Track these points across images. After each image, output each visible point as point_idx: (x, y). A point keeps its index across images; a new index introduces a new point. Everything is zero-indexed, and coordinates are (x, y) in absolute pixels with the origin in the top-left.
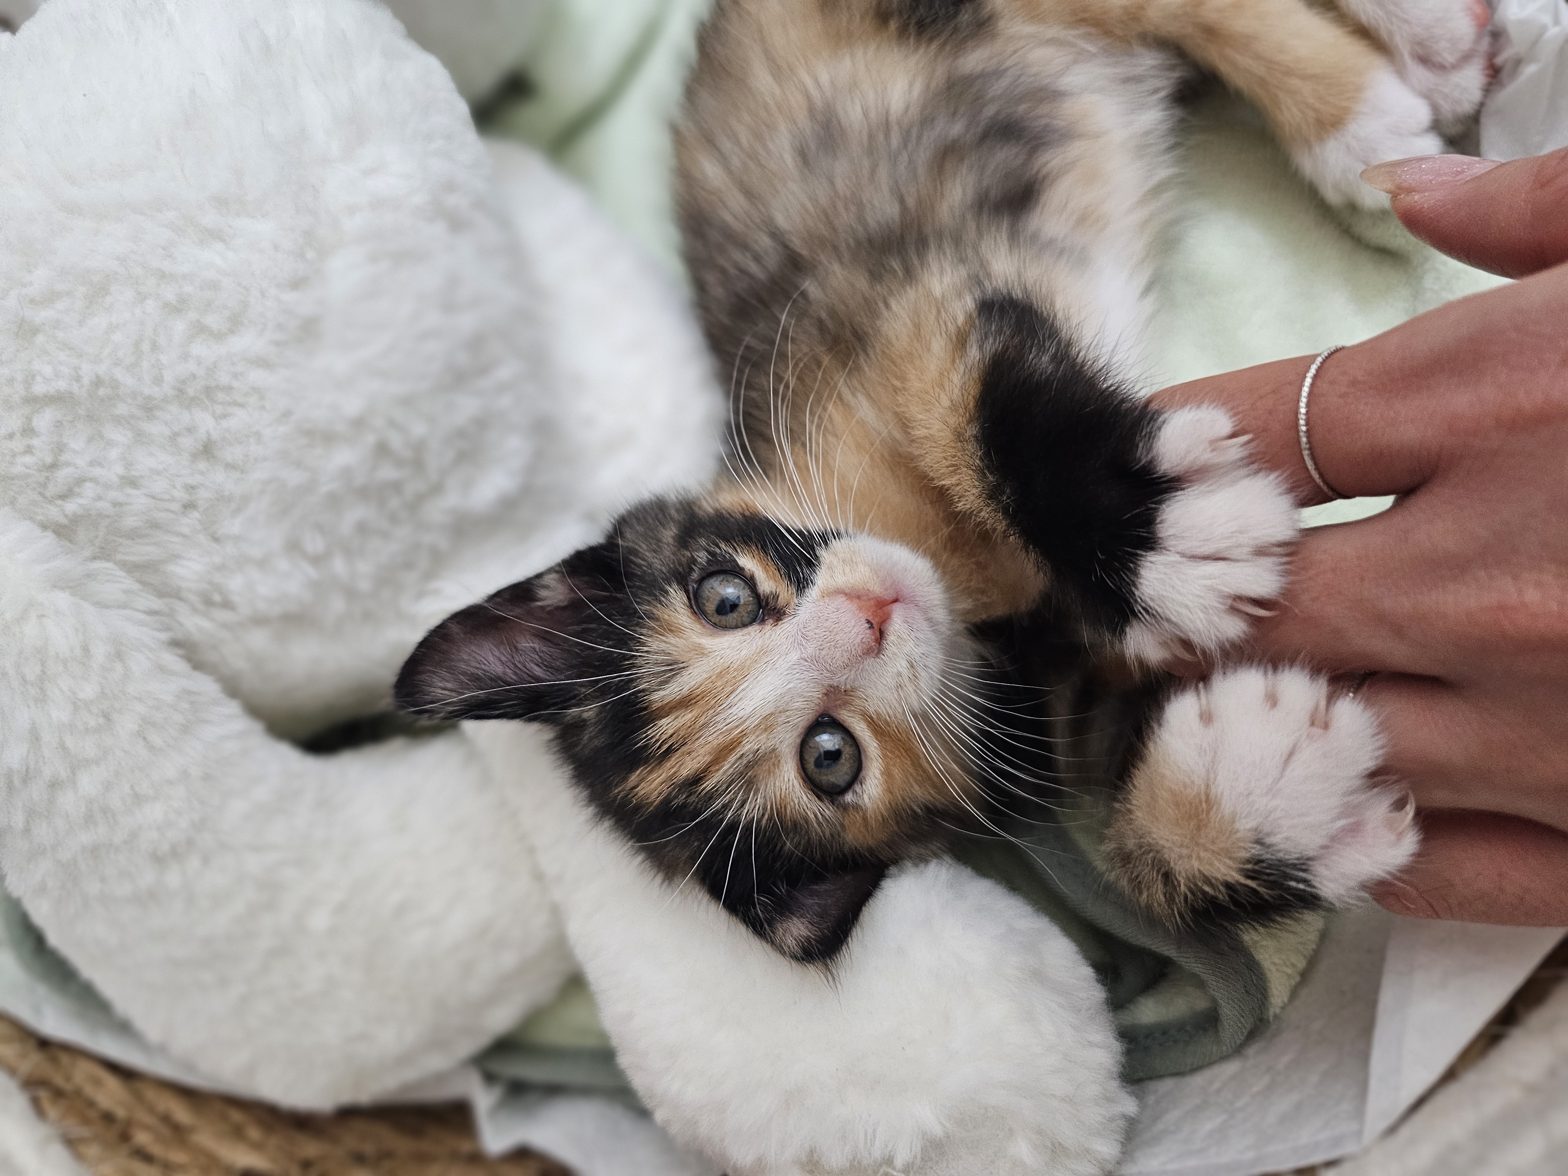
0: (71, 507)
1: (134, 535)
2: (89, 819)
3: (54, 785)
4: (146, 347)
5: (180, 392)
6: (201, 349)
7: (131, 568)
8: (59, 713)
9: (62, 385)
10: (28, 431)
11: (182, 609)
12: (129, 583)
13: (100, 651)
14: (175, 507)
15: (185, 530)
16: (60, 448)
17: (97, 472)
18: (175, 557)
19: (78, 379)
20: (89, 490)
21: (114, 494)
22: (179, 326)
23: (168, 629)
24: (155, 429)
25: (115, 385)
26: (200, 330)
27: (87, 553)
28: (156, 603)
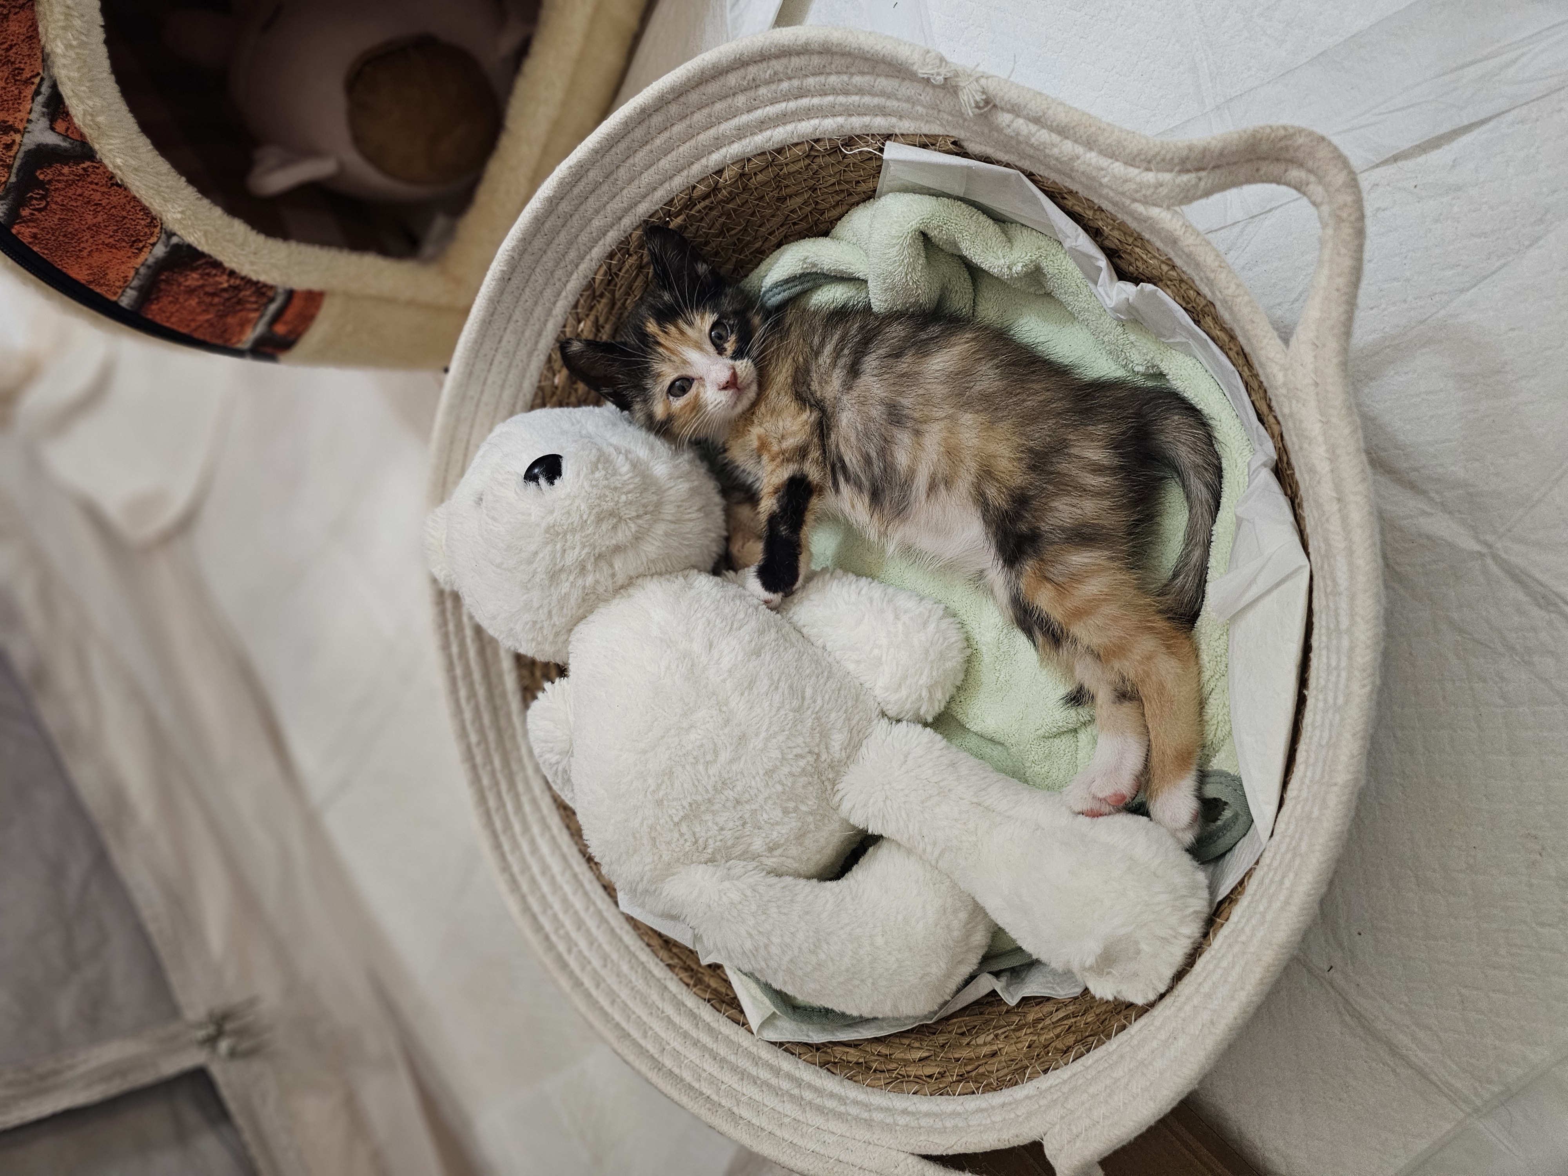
0: (710, 851)
1: (733, 846)
2: (784, 952)
3: (766, 947)
4: (696, 783)
5: (716, 789)
6: (712, 771)
7: (739, 858)
8: (751, 922)
9: (682, 814)
10: (682, 835)
11: (763, 859)
12: (742, 863)
13: (749, 893)
14: (740, 828)
15: (748, 833)
16: (694, 834)
17: (710, 834)
18: (750, 844)
19: (684, 808)
20: (711, 841)
21: (719, 838)
22: (701, 767)
23: (763, 870)
24: (716, 807)
25: (695, 801)
26: (707, 764)
27: (723, 861)
28: (755, 864)
